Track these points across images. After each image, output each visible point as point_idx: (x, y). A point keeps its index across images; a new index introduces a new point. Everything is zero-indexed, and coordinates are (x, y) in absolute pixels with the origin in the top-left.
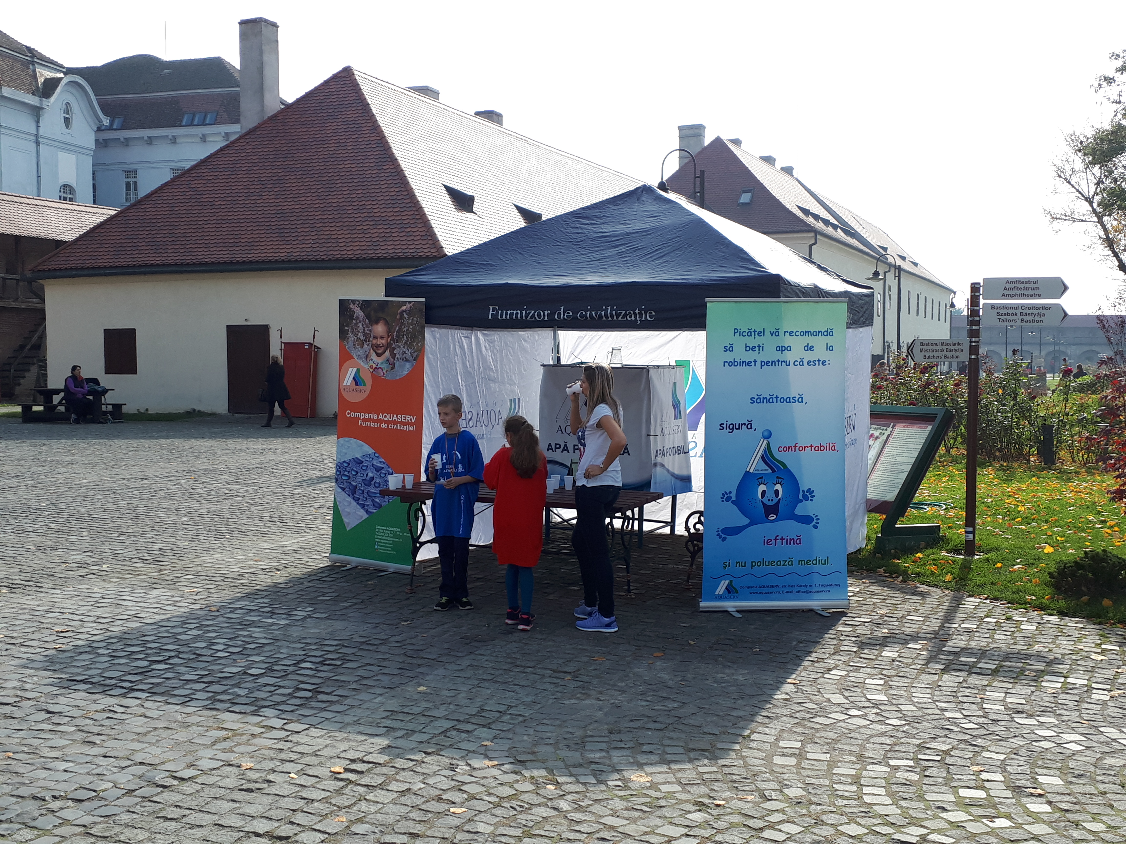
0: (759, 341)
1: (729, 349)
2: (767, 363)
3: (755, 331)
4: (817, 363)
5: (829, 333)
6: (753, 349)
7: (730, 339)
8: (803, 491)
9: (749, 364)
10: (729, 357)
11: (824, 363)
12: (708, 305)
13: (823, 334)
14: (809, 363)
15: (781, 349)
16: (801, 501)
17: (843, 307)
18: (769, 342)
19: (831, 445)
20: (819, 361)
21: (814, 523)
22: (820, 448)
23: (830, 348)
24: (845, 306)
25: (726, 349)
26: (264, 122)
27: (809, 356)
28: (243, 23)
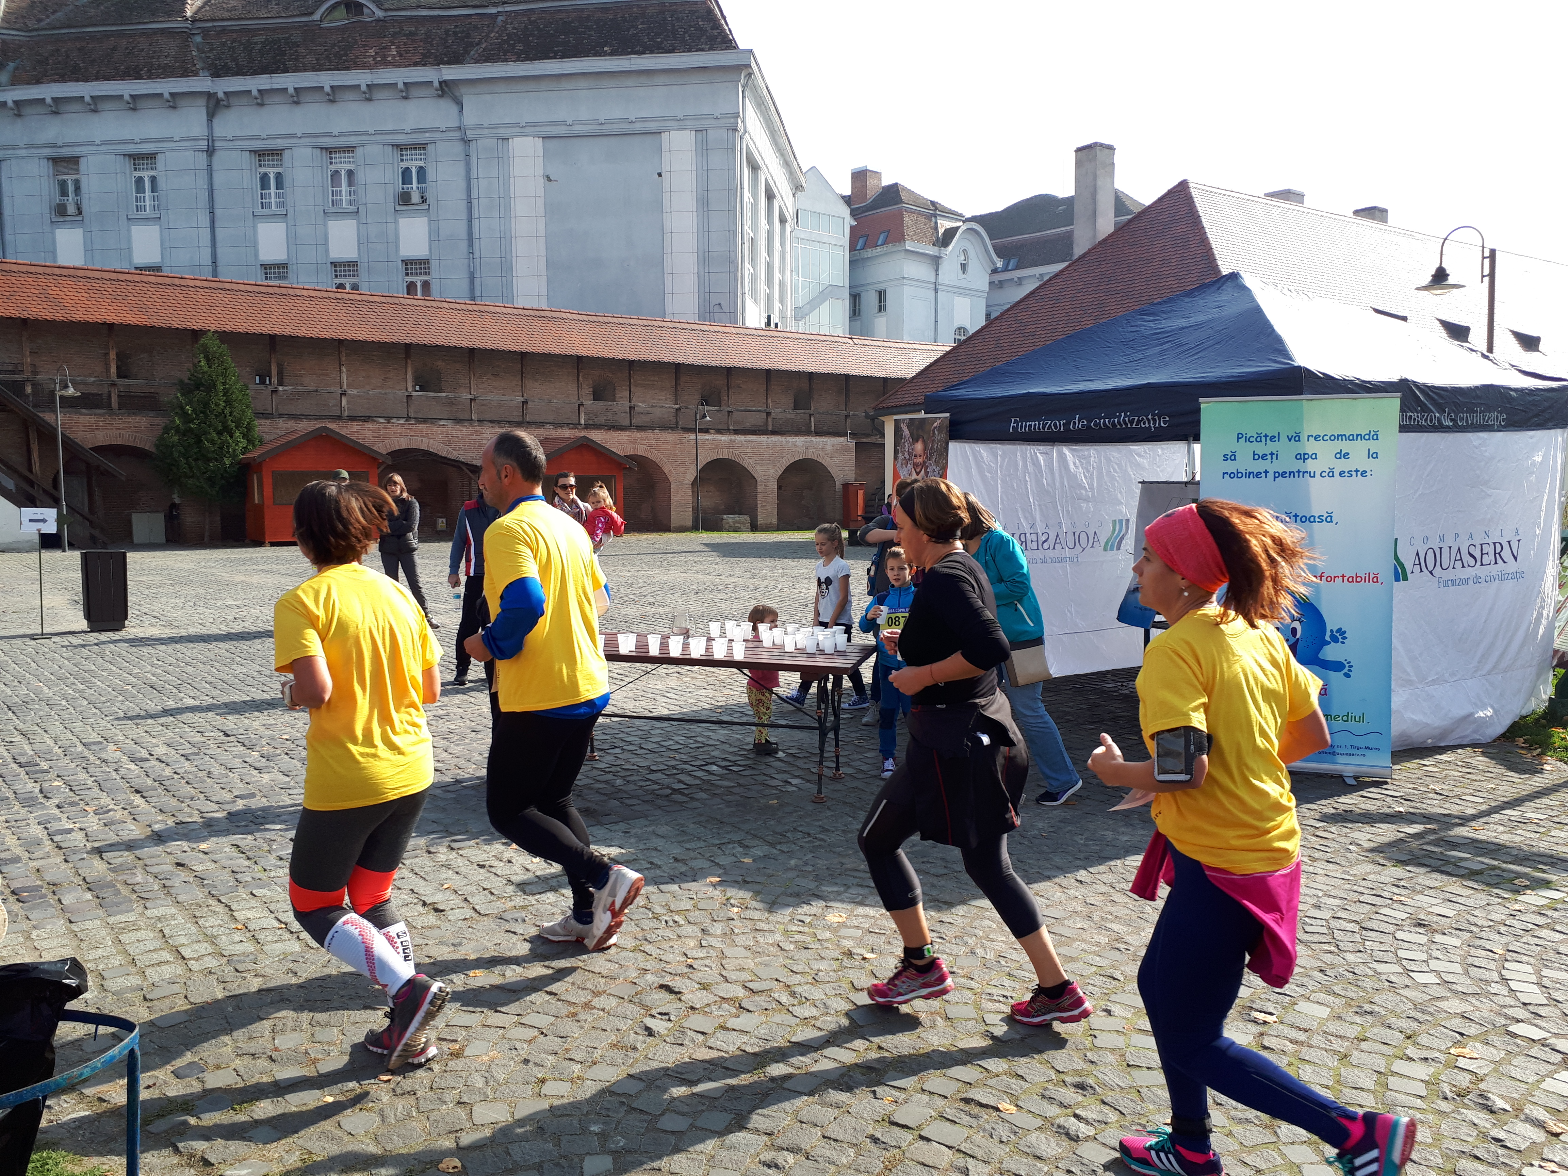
0: (1271, 447)
1: (1231, 457)
2: (1283, 475)
3: (1266, 436)
4: (1354, 474)
5: (1373, 436)
6: (1264, 457)
7: (1231, 445)
8: (1332, 631)
9: (1258, 475)
10: (1231, 467)
11: (1364, 474)
12: (1202, 406)
13: (1363, 437)
14: (1341, 474)
15: (1303, 457)
16: (1328, 643)
17: (1393, 404)
18: (1285, 449)
19: (1372, 576)
20: (1357, 471)
21: (1346, 670)
22: (1355, 579)
23: (1374, 455)
24: (1397, 402)
25: (1226, 458)
26: (1094, 248)
27: (1341, 465)
28: (1079, 150)
